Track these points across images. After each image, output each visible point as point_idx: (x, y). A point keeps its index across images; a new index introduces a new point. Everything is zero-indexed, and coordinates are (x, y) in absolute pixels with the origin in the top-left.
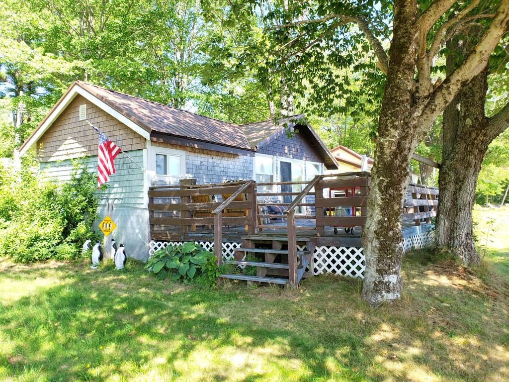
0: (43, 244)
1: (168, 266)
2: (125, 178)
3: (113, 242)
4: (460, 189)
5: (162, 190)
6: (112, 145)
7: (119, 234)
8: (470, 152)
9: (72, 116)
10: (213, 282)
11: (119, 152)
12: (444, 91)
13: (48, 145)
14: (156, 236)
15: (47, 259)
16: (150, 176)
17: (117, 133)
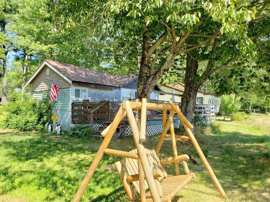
0: (30, 124)
1: (74, 132)
2: (63, 99)
3: (57, 124)
4: (188, 105)
5: (77, 104)
6: (57, 86)
7: (60, 121)
8: (191, 91)
9: (44, 73)
10: (89, 138)
11: (60, 88)
12: (159, 73)
13: (34, 84)
14: (73, 122)
15: (32, 130)
16: (73, 98)
17: (60, 81)
